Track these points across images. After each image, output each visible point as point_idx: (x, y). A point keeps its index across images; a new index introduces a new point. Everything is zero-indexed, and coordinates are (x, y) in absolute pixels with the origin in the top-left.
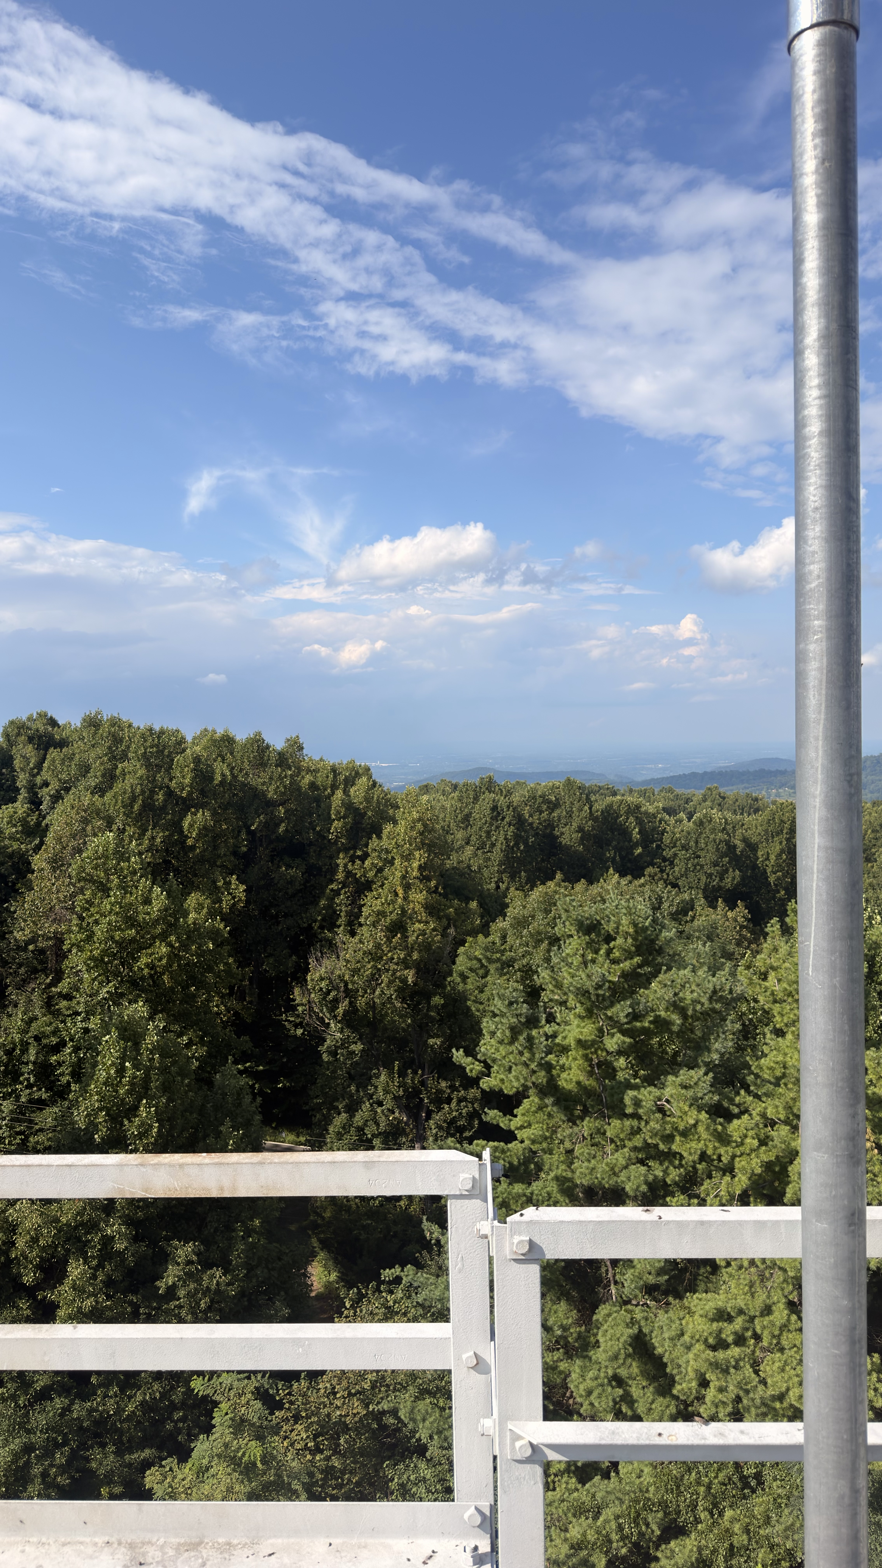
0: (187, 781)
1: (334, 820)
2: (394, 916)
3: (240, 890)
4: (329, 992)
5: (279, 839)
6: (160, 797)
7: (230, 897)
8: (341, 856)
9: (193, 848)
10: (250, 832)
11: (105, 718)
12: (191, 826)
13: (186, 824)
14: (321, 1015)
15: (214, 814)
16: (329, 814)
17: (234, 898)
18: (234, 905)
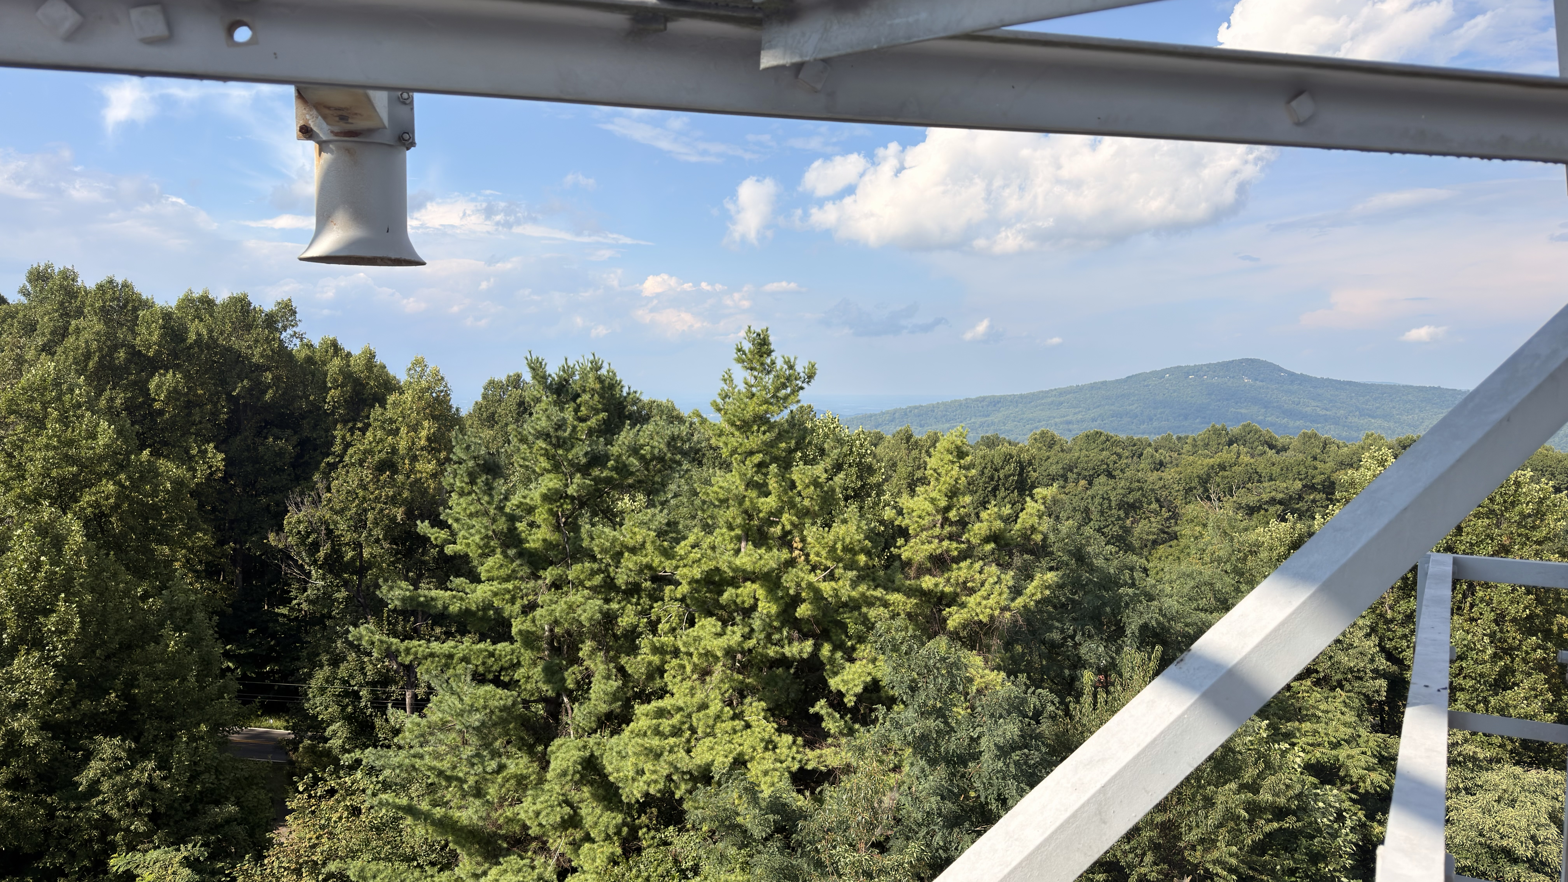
0: (155, 338)
1: (330, 389)
2: (383, 455)
3: (218, 459)
4: (308, 534)
5: (267, 407)
6: (122, 354)
7: (206, 467)
8: (339, 426)
9: (161, 412)
10: (230, 398)
11: (56, 271)
12: (159, 387)
13: (152, 385)
14: (300, 562)
15: (187, 376)
16: (325, 382)
17: (210, 467)
18: (211, 474)
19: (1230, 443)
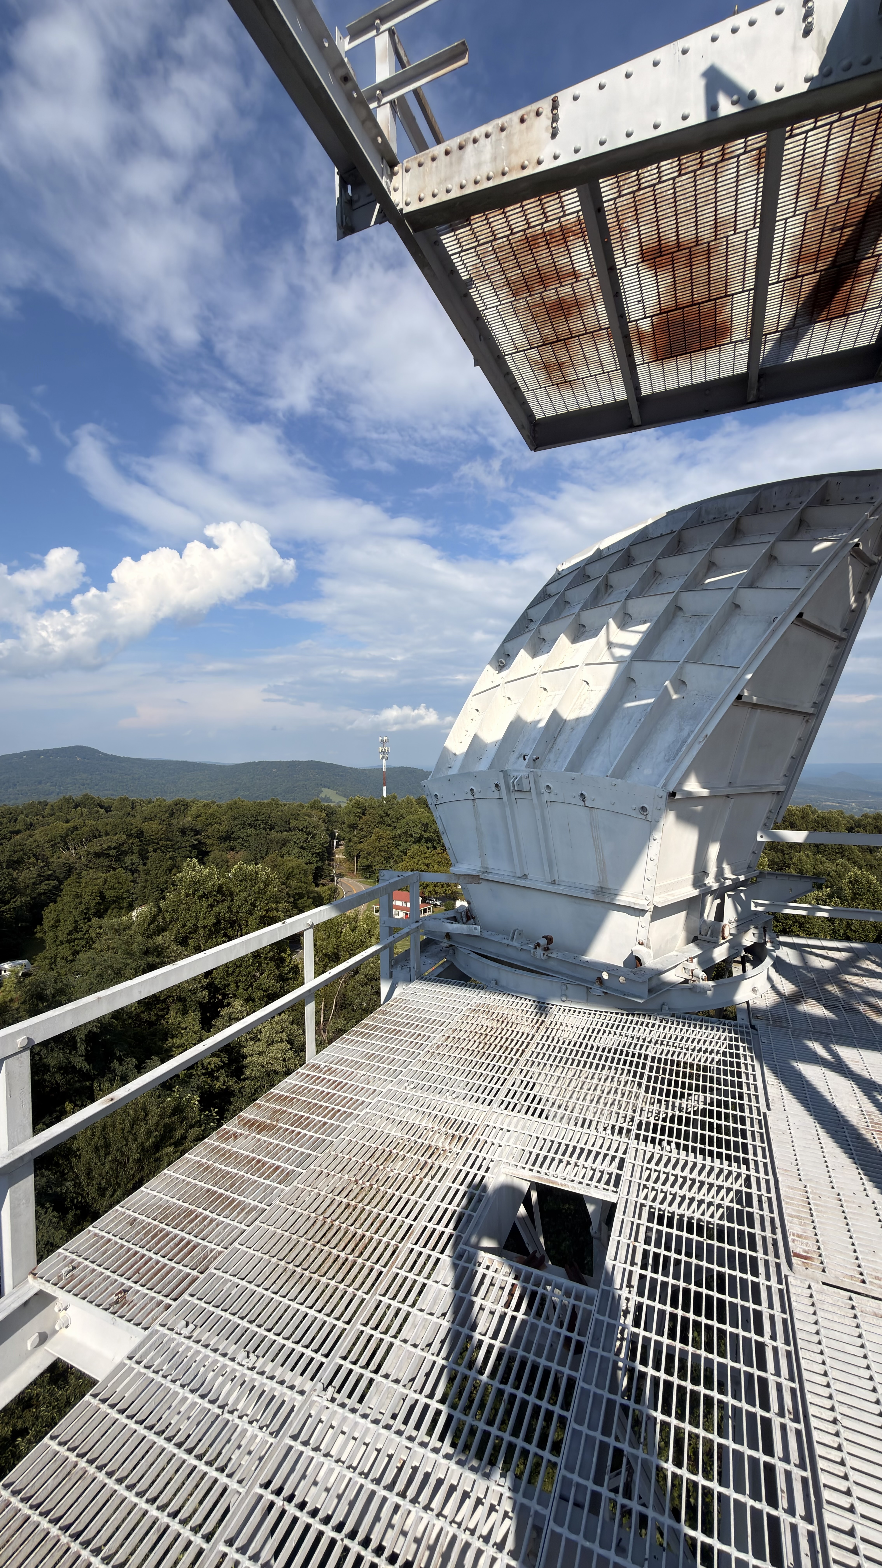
19: (76, 807)
